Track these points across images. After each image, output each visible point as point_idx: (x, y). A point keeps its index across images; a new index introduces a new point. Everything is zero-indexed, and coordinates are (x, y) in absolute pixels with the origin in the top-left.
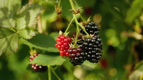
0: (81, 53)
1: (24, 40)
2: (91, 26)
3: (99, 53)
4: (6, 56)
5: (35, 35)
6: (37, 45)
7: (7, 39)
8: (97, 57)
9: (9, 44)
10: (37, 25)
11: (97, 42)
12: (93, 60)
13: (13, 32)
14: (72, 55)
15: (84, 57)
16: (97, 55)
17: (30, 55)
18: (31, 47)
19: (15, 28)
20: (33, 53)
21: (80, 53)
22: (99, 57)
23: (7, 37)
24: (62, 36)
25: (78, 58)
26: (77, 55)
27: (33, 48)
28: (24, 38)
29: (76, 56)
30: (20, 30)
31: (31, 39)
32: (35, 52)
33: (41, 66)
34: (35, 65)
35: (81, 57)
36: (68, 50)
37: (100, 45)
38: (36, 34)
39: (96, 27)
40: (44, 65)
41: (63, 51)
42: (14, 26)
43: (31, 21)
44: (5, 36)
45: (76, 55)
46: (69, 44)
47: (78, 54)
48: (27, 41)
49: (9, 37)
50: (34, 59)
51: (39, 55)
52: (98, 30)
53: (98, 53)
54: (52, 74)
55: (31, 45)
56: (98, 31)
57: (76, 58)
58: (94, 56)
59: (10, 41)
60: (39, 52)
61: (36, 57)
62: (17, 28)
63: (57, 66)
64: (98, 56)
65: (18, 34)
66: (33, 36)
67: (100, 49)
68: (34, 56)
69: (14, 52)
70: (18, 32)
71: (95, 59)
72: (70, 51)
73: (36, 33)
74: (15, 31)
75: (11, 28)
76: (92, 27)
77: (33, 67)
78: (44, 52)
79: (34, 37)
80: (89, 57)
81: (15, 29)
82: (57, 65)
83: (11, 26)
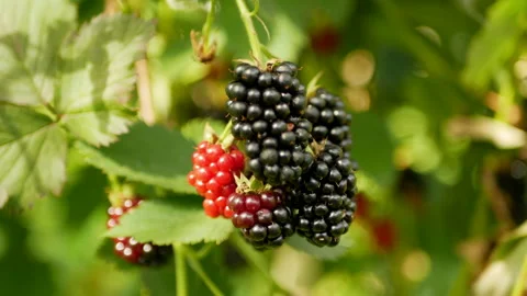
0: (276, 212)
1: (87, 151)
2: (320, 108)
3: (339, 212)
4: (22, 210)
5: (125, 130)
6: (134, 167)
7: (23, 148)
8: (333, 228)
9: (31, 165)
10: (134, 95)
11: (335, 173)
12: (318, 235)
13: (47, 121)
14: (244, 216)
15: (285, 224)
16: (334, 218)
17: (109, 205)
18: (112, 177)
19: (52, 105)
20: (119, 196)
21: (272, 210)
22: (340, 226)
23: (25, 139)
24: (210, 146)
25: (262, 229)
26: (261, 218)
27: (122, 180)
28: (86, 143)
29: (257, 222)
30: (72, 113)
31: (111, 144)
32: (127, 192)
33: (150, 243)
34: (126, 242)
35: (274, 226)
36: (231, 199)
37: (344, 183)
38: (129, 128)
39: (336, 113)
40: (159, 242)
41: (214, 200)
42: (49, 97)
43: (110, 80)
44: (16, 135)
45: (256, 217)
46: (236, 177)
47: (264, 214)
48: (98, 155)
49: (31, 139)
50: (125, 220)
51: (141, 202)
52: (346, 124)
53: (336, 210)
54: (190, 273)
55: (112, 169)
56: (345, 128)
57: (256, 229)
58: (322, 222)
59: (37, 155)
60: (142, 194)
61: (131, 211)
62: (63, 106)
63: (208, 244)
64: (335, 224)
65: (65, 127)
66: (119, 132)
67: (344, 197)
68: (125, 210)
69: (51, 195)
70: (63, 121)
71: (325, 234)
72: (238, 201)
73: (130, 123)
74: (53, 117)
75: (39, 104)
76: (324, 113)
77: (119, 247)
78: (159, 193)
79: (122, 137)
80: (304, 224)
81: (53, 110)
82: (207, 241)
83: (41, 100)
